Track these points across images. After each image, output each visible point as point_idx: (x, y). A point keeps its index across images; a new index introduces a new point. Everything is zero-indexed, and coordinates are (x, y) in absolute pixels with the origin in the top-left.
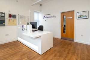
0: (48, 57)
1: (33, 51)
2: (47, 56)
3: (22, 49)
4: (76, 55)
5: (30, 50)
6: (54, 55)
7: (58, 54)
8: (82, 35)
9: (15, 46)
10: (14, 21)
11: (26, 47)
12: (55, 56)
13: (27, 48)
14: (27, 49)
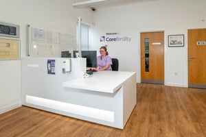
0: (139, 129)
1: (96, 127)
2: (136, 127)
3: (58, 129)
4: (180, 109)
5: (86, 124)
6: (147, 119)
7: (154, 116)
8: (176, 74)
9: (26, 127)
10: (9, 45)
11: (67, 119)
12: (151, 121)
13: (73, 121)
14: (74, 124)
